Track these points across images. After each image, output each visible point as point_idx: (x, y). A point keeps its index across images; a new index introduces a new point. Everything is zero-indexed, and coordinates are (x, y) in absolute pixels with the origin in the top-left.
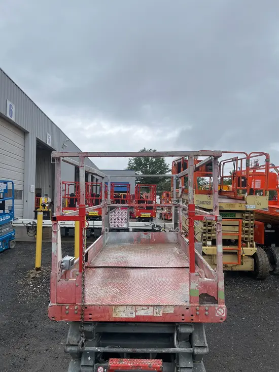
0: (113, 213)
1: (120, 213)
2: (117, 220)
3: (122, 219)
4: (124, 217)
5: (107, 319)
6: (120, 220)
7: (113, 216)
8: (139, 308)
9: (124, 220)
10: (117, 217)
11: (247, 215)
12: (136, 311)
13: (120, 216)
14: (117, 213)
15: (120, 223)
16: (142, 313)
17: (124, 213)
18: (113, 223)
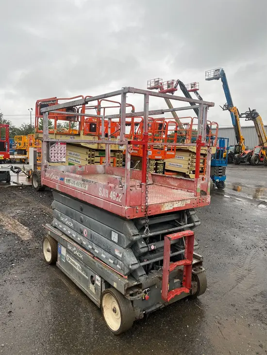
0: (53, 148)
1: (60, 148)
2: (56, 154)
3: (61, 154)
4: (63, 151)
5: (158, 213)
6: (59, 154)
7: (53, 151)
8: (175, 203)
9: (63, 154)
10: (56, 151)
11: (118, 154)
12: (173, 205)
13: (60, 151)
14: (56, 148)
15: (59, 158)
16: (176, 206)
17: (63, 148)
18: (53, 158)
